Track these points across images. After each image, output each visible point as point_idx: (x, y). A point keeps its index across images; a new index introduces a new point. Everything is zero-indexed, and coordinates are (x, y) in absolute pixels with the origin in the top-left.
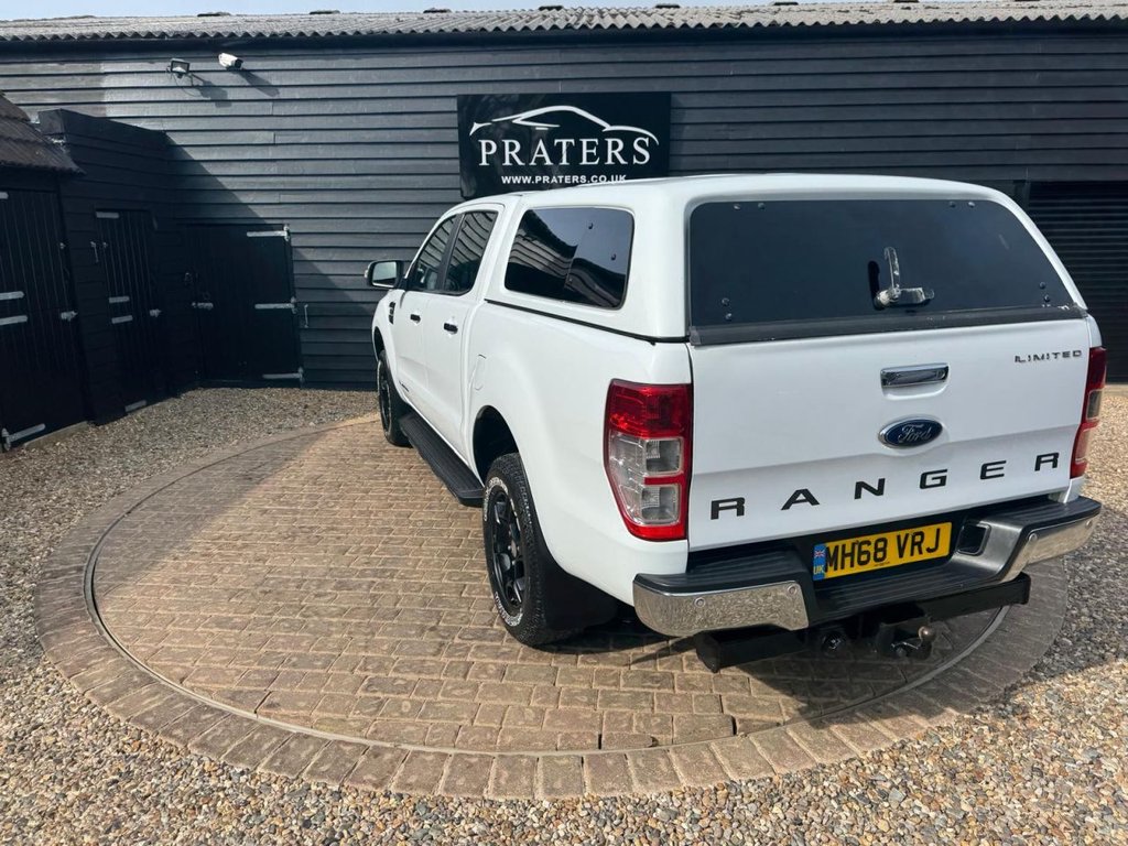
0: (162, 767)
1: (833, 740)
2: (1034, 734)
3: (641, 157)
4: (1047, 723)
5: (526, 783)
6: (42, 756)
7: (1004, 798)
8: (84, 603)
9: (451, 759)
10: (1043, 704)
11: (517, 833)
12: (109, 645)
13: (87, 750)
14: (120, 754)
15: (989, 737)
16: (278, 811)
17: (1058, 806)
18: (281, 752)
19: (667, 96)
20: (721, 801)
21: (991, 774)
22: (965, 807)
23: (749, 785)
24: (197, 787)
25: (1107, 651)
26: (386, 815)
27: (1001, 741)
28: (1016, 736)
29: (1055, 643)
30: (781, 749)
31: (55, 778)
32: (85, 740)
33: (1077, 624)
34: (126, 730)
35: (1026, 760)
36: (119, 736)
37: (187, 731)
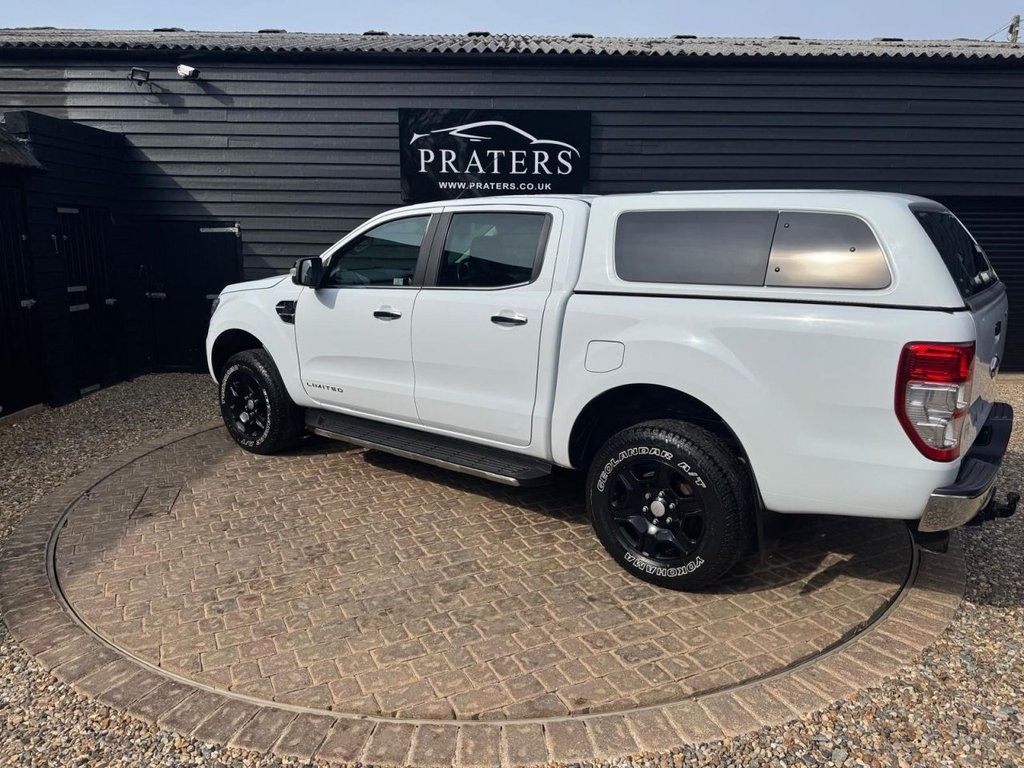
0: (132, 745)
1: (774, 703)
2: (955, 693)
3: (565, 168)
4: (964, 683)
5: (491, 752)
6: (9, 736)
7: (936, 755)
8: (47, 580)
9: (417, 730)
10: (959, 665)
12: (74, 621)
13: (55, 729)
14: (89, 732)
15: (915, 697)
17: (985, 761)
18: (252, 727)
19: (588, 114)
21: (922, 732)
22: (903, 764)
23: (703, 748)
27: (926, 700)
28: (938, 696)
30: (728, 713)
31: (23, 758)
32: (52, 719)
33: (978, 590)
34: (95, 708)
35: (951, 718)
36: (87, 713)
37: (156, 707)
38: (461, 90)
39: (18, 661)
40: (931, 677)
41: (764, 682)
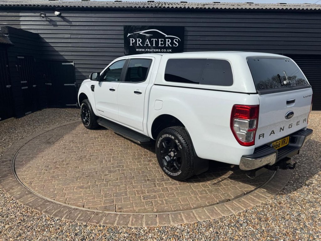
0: (34, 218)
1: (227, 210)
2: (283, 208)
3: (176, 45)
4: (286, 205)
5: (140, 222)
7: (274, 226)
8: (12, 170)
9: (119, 215)
10: (285, 199)
11: (137, 237)
12: (19, 182)
13: (12, 213)
14: (22, 214)
15: (270, 209)
16: (68, 231)
17: (289, 228)
18: (70, 214)
19: (183, 27)
20: (196, 227)
21: (271, 219)
22: (263, 228)
23: (204, 222)
24: (44, 224)
25: (303, 185)
26: (100, 232)
27: (273, 210)
28: (277, 208)
29: (289, 182)
30: (213, 212)
31: (2, 221)
32: (11, 210)
33: (295, 177)
34: (23, 207)
35: (280, 215)
36: (21, 209)
37: (42, 208)
38: (143, 20)
39: (2, 194)
40: (276, 203)
41: (225, 203)
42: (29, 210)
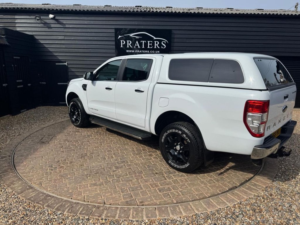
0: (37, 213)
1: (222, 202)
2: (274, 199)
3: (164, 47)
4: (277, 196)
5: (141, 215)
7: (268, 217)
8: (11, 166)
9: (119, 209)
10: (275, 191)
12: (19, 177)
13: (14, 208)
14: (24, 209)
15: (263, 200)
17: (282, 218)
18: (71, 208)
19: (170, 31)
20: (194, 219)
21: (264, 210)
22: (259, 219)
23: (201, 214)
24: (47, 218)
27: (266, 201)
28: (269, 200)
29: (277, 175)
30: (209, 204)
31: (5, 216)
32: (14, 205)
33: (282, 170)
34: (26, 202)
35: (273, 206)
36: (23, 204)
37: (44, 202)
38: (133, 23)
39: (3, 189)
40: (267, 195)
41: (219, 196)
42: (31, 205)
